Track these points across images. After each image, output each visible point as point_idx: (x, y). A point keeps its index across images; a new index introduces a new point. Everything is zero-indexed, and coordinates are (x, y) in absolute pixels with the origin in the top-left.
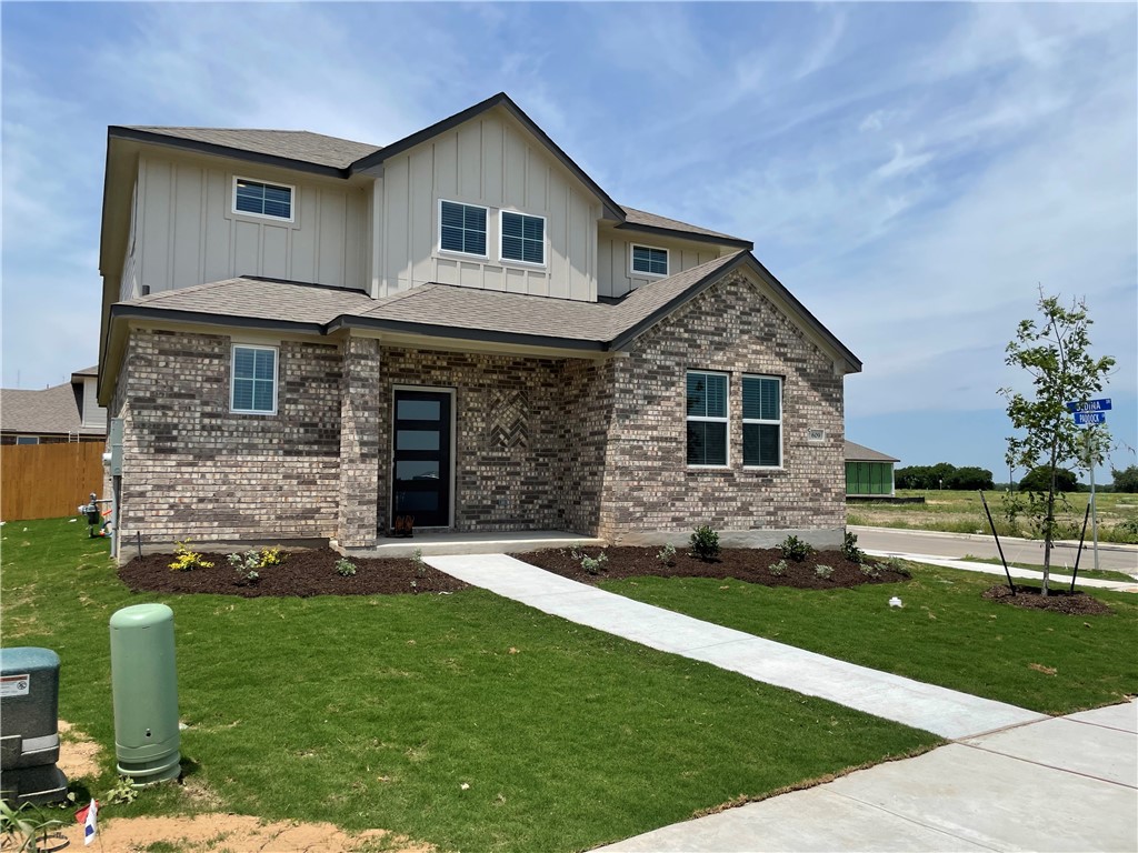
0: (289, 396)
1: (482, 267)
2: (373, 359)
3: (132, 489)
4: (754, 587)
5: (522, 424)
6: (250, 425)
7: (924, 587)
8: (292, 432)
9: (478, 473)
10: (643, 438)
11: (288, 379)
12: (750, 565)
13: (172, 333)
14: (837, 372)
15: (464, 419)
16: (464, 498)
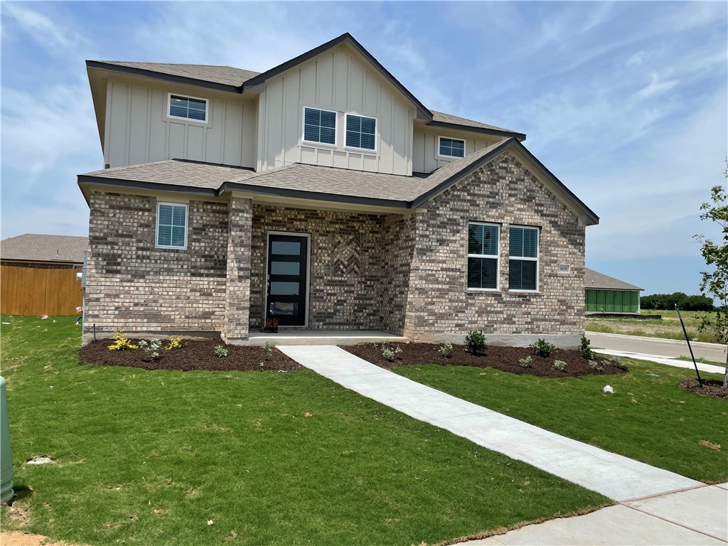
0: (194, 237)
1: (332, 152)
2: (247, 213)
3: (91, 296)
4: (505, 374)
5: (355, 258)
6: (168, 255)
7: (635, 379)
8: (196, 261)
9: (325, 291)
10: (435, 269)
11: (194, 226)
12: (507, 358)
13: (118, 195)
14: (580, 224)
15: (316, 254)
16: (315, 307)
